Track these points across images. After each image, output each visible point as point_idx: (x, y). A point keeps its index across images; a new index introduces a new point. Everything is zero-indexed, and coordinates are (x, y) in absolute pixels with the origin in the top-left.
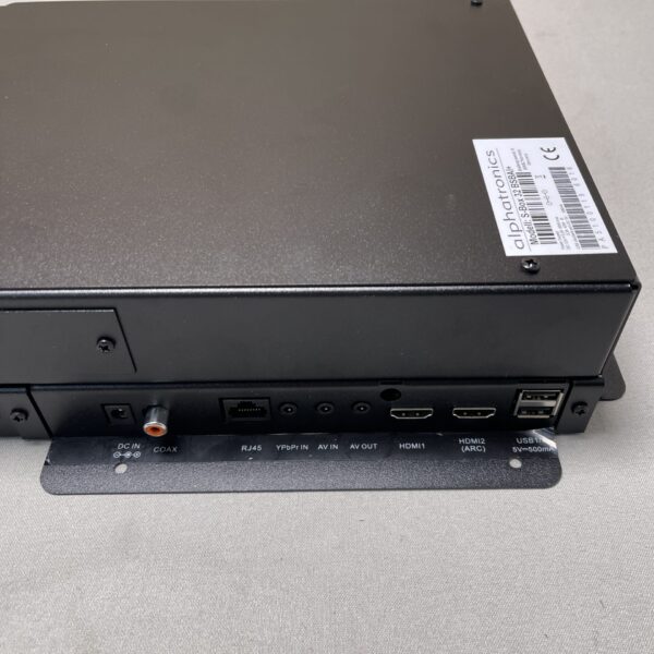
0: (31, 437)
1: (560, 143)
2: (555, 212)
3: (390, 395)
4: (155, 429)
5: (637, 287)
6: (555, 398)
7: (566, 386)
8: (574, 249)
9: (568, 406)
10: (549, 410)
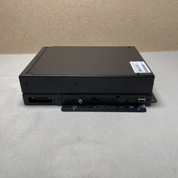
0: (59, 105)
1: (143, 62)
2: (142, 68)
3: (118, 97)
4: (80, 101)
5: (154, 76)
6: (144, 98)
7: (146, 95)
8: (145, 72)
9: (147, 100)
10: (143, 101)
